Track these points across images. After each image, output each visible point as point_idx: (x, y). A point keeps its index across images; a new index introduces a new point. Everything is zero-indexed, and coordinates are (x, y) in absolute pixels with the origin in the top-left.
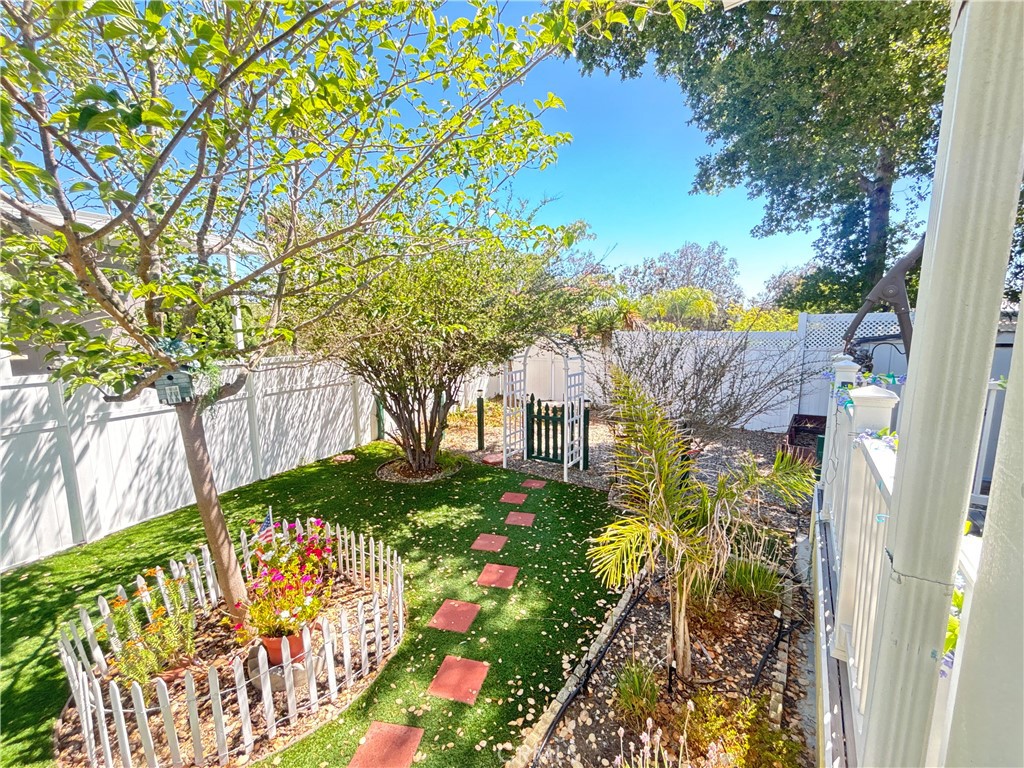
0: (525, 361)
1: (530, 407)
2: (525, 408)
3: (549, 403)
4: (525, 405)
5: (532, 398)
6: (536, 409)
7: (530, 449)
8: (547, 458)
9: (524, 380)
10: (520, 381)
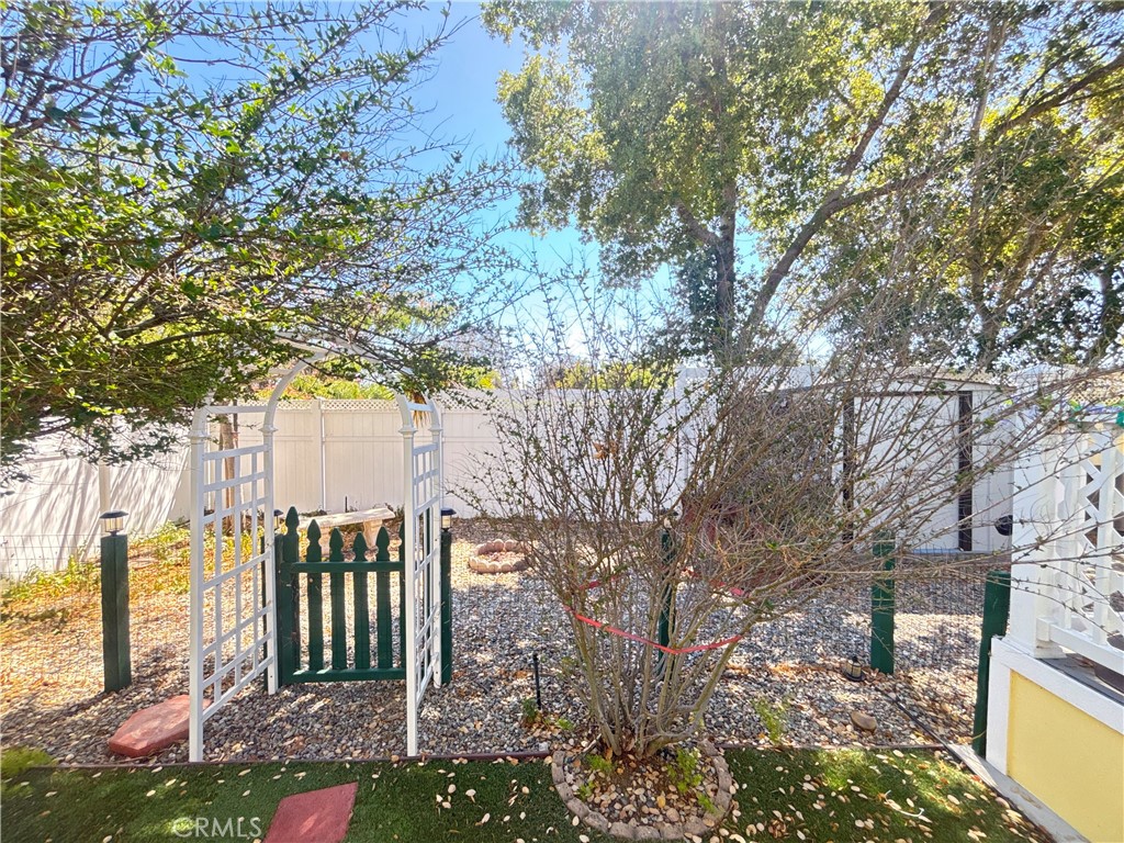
0: (268, 420)
1: (285, 546)
2: (270, 550)
3: (319, 520)
4: (270, 541)
5: (292, 519)
6: (304, 545)
7: (287, 659)
8: (338, 674)
9: (268, 475)
10: (252, 479)
